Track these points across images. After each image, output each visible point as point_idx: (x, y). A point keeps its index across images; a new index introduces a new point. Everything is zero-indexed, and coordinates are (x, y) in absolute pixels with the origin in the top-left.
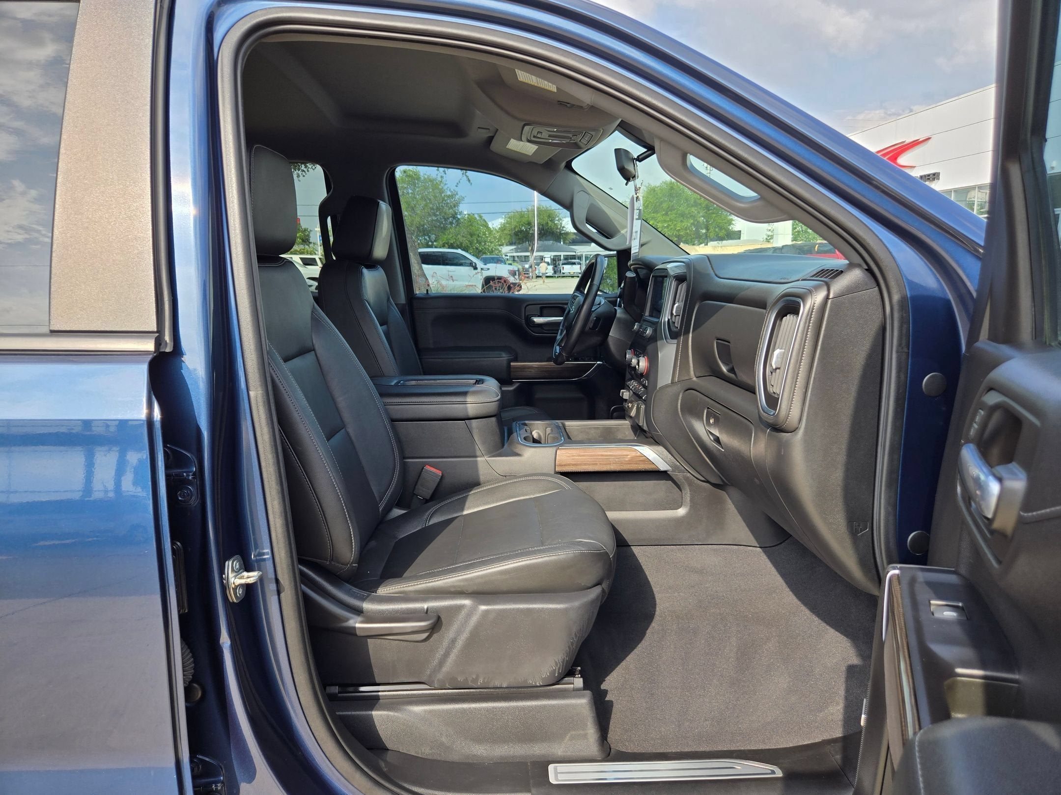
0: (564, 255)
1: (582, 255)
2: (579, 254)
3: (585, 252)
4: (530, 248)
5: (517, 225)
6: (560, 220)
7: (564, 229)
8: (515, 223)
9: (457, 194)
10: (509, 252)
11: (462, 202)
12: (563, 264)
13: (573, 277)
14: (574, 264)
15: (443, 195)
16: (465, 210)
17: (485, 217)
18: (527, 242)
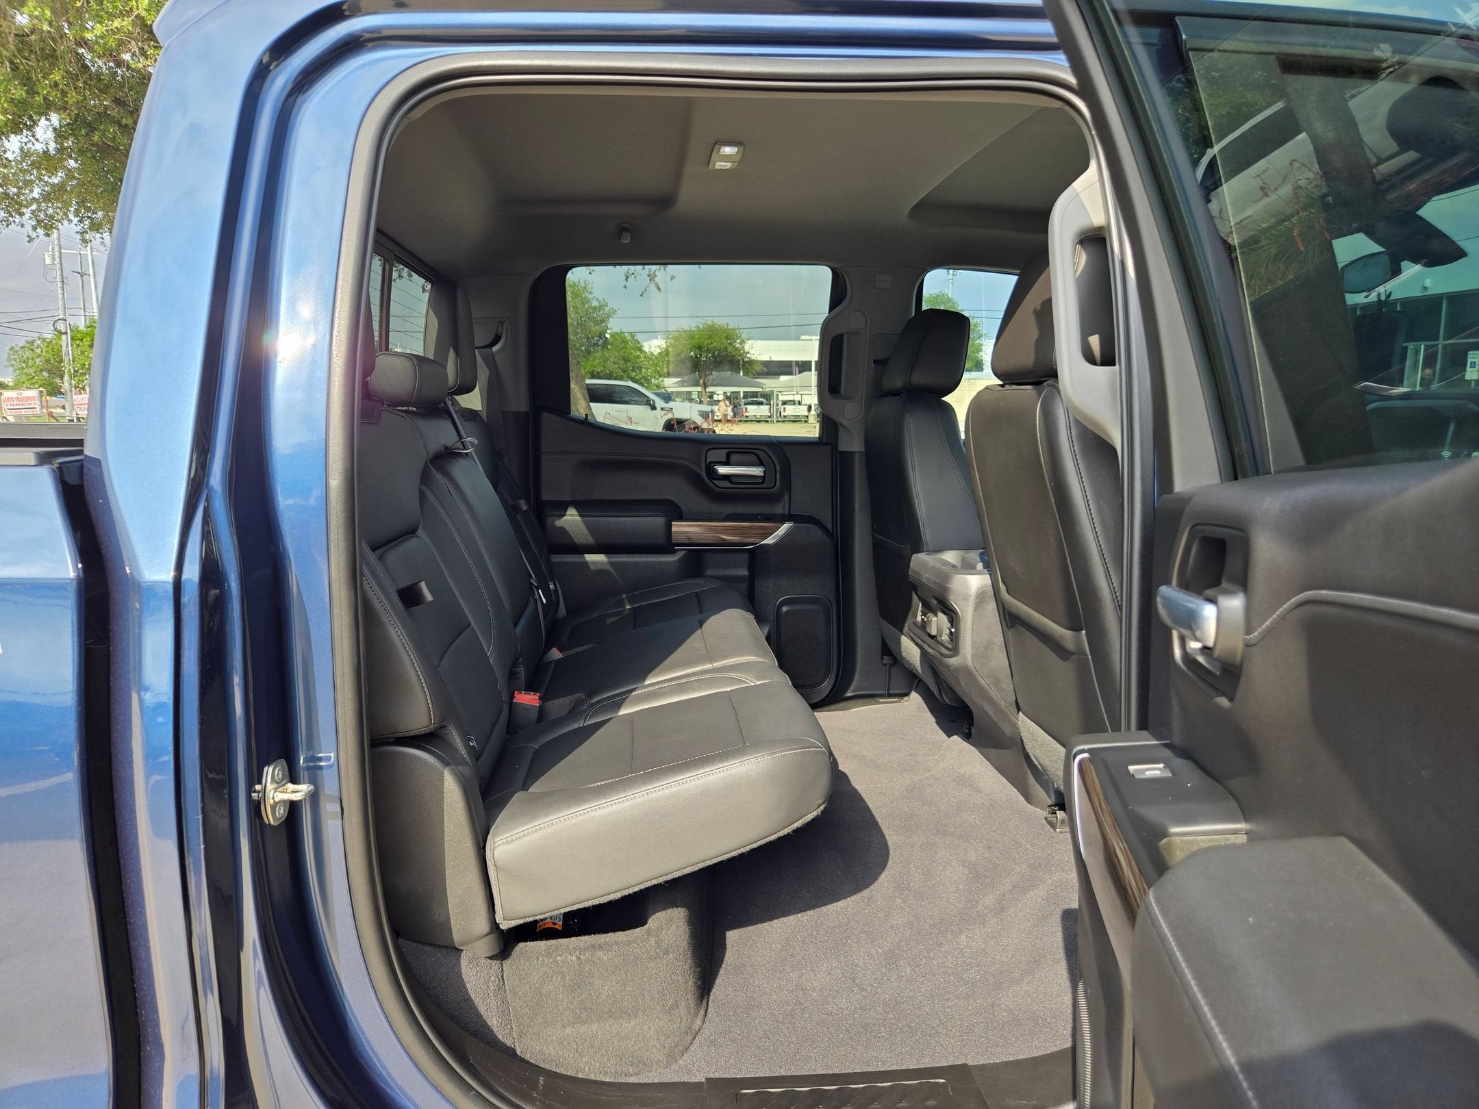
0: (744, 392)
1: (772, 392)
2: (768, 390)
3: (776, 388)
4: (701, 381)
5: (684, 349)
6: (743, 342)
7: (748, 356)
8: (681, 347)
9: (606, 305)
10: (672, 386)
11: (614, 316)
12: (746, 404)
13: (759, 421)
14: (761, 403)
15: (587, 306)
16: (614, 326)
17: (638, 337)
18: (697, 373)
